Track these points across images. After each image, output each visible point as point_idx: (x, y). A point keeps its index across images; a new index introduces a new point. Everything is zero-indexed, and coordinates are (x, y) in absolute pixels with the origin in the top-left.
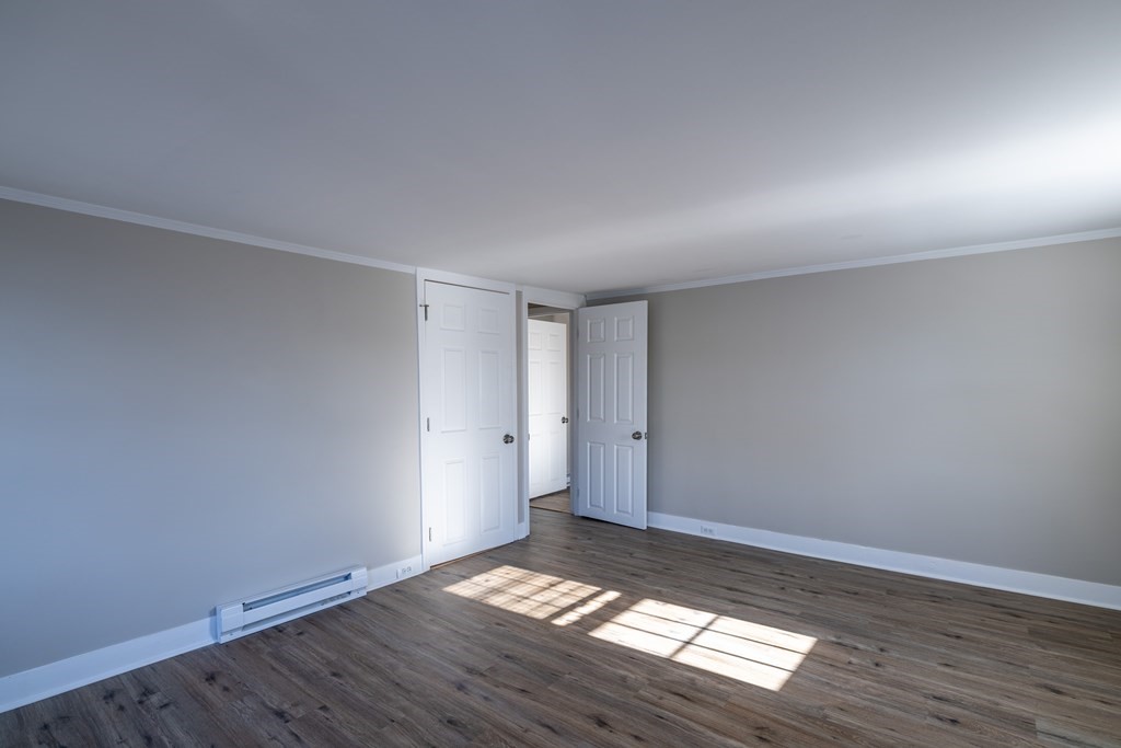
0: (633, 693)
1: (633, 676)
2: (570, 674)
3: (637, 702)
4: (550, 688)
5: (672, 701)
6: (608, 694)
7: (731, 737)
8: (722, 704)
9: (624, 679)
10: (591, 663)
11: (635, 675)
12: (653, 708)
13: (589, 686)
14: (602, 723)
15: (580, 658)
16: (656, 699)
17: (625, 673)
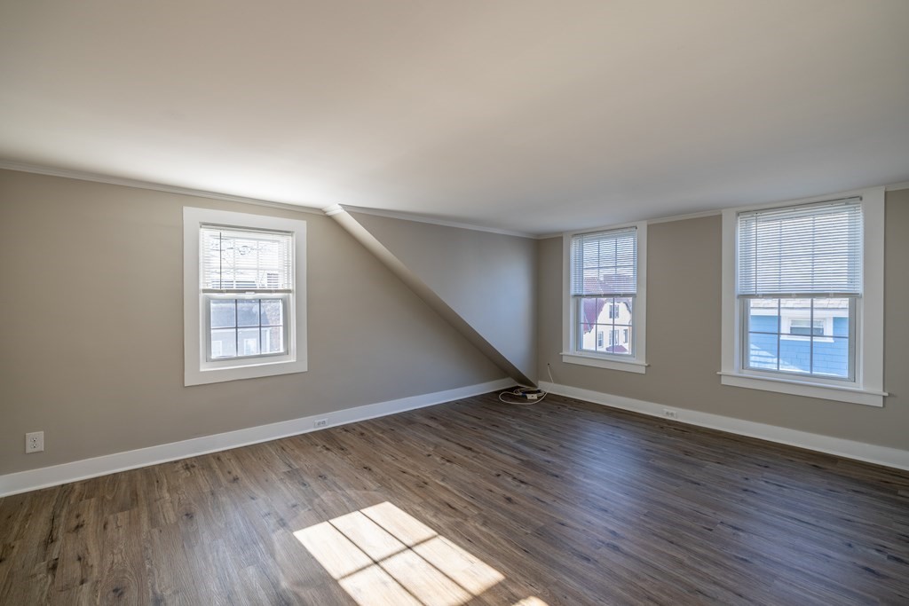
0: (483, 513)
1: (477, 525)
2: (527, 534)
3: (482, 507)
4: (542, 524)
5: (459, 505)
6: (500, 515)
7: (442, 487)
8: (430, 500)
9: (485, 524)
10: (509, 542)
11: (473, 526)
12: (474, 503)
13: (512, 522)
14: (509, 500)
15: (517, 547)
16: (469, 507)
17: (483, 529)
